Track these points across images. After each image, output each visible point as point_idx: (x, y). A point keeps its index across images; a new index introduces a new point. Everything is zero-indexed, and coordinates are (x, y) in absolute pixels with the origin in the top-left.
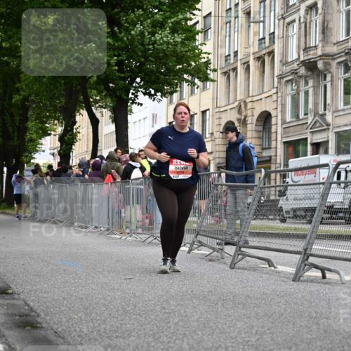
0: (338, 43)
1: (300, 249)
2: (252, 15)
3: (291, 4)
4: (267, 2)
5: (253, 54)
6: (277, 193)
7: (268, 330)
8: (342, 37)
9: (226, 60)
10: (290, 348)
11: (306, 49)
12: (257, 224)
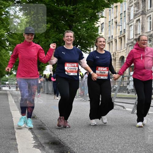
0: (147, 33)
1: (134, 103)
2: (118, 23)
3: (131, 19)
4: (123, 19)
5: (118, 36)
6: (127, 84)
7: (123, 130)
8: (149, 30)
9: (109, 39)
10: (130, 136)
11: (136, 35)
12: (120, 94)
